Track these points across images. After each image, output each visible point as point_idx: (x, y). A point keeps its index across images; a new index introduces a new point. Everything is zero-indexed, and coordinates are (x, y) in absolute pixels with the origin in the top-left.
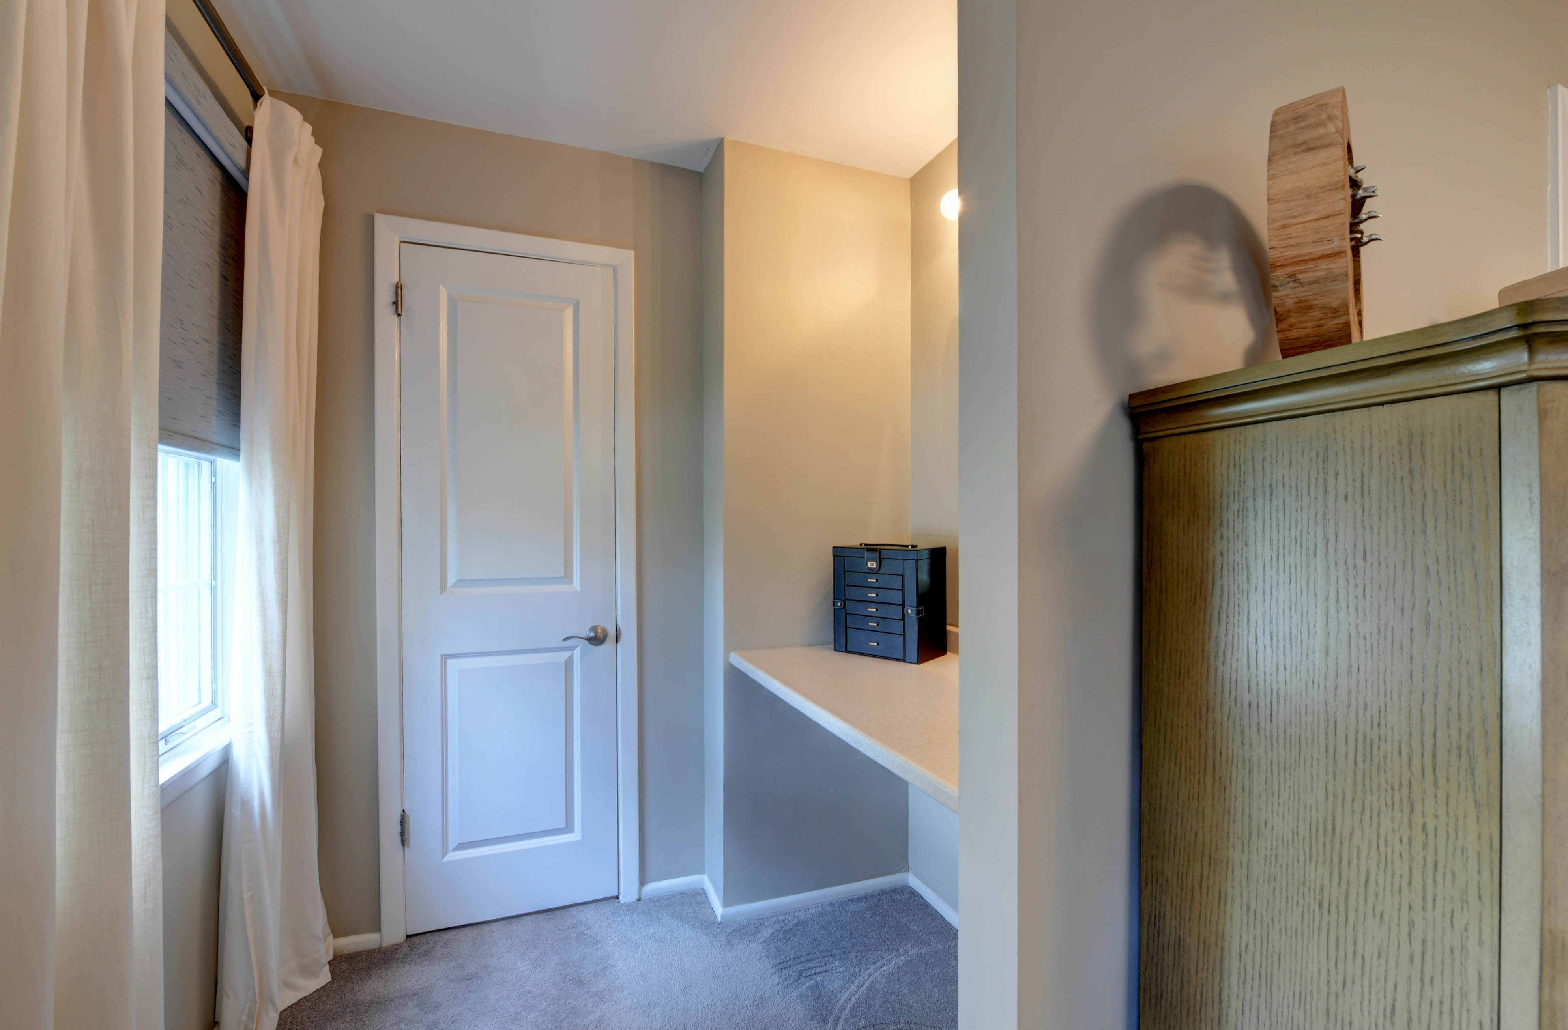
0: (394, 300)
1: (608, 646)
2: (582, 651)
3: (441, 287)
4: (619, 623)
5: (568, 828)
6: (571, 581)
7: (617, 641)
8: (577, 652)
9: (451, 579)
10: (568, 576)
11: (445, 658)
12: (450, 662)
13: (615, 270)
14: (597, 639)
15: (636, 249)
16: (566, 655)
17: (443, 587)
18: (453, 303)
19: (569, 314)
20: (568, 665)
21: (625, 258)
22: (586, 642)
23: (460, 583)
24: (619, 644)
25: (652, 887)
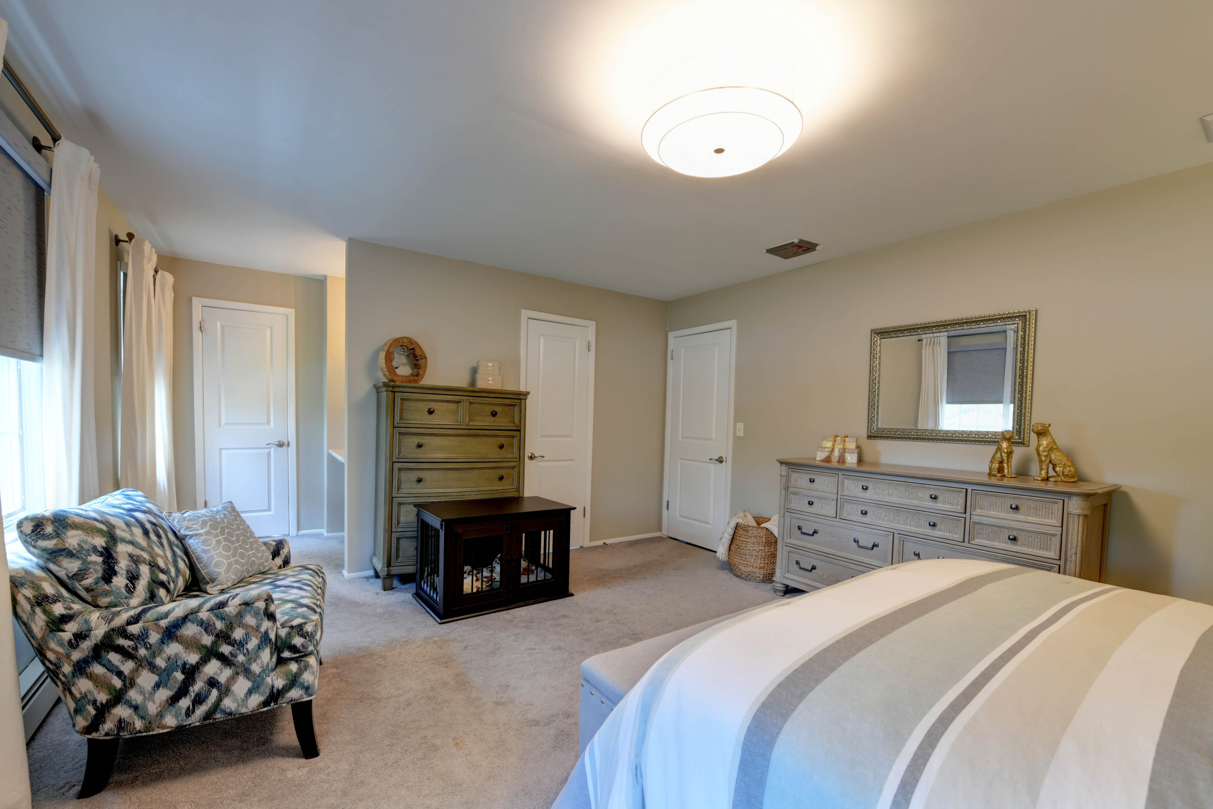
0: (200, 326)
1: (284, 448)
2: (274, 449)
3: (218, 322)
4: (289, 440)
5: (269, 509)
6: (270, 424)
7: (288, 446)
8: (272, 450)
9: (223, 422)
10: (268, 422)
11: (221, 449)
12: (223, 451)
13: (287, 316)
14: (281, 445)
15: (296, 308)
16: (267, 451)
17: (220, 425)
18: (222, 327)
19: (268, 331)
20: (269, 454)
21: (291, 312)
22: (276, 446)
23: (226, 424)
24: (289, 447)
25: (301, 532)
